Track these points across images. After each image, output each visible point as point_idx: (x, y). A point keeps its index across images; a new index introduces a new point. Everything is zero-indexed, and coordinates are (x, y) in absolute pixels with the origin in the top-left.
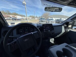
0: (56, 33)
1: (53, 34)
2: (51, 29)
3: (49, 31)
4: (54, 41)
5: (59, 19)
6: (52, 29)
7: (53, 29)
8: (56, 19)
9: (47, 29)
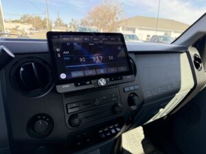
0: (148, 94)
1: (131, 101)
2: (112, 70)
3: (102, 82)
4: (143, 142)
5: (162, 34)
6: (123, 69)
7: (132, 70)
8: (148, 36)
9: (90, 73)
